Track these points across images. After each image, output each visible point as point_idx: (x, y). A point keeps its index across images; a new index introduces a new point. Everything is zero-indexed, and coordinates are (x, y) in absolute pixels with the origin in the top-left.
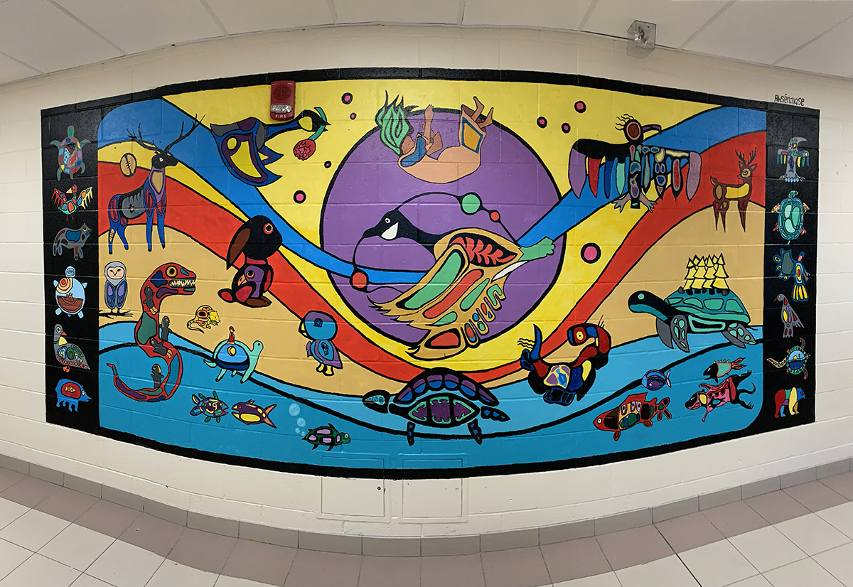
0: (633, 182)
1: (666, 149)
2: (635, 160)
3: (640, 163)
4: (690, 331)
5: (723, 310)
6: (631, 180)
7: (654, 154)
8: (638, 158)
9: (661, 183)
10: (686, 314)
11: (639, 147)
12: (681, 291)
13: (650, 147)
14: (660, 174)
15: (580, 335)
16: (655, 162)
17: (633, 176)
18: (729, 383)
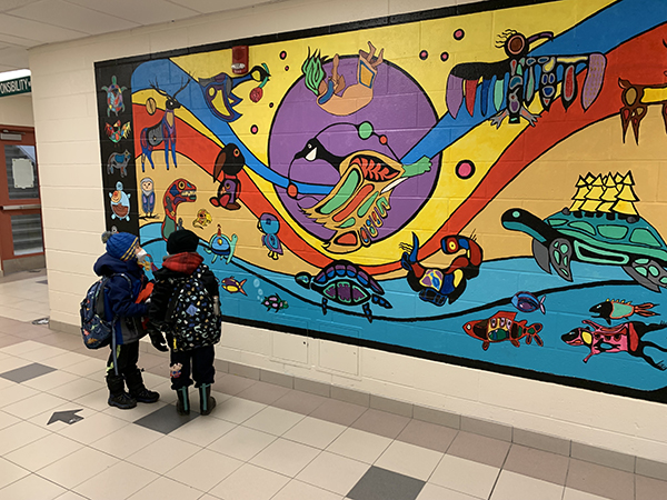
0: (513, 97)
1: (556, 57)
2: (516, 74)
3: (523, 77)
4: (574, 257)
5: (627, 239)
6: (511, 95)
7: (542, 65)
8: (520, 72)
9: (548, 94)
10: (572, 239)
11: (522, 61)
12: (565, 212)
13: (537, 58)
14: (548, 84)
15: (453, 246)
16: (543, 73)
17: (512, 91)
18: (628, 330)
